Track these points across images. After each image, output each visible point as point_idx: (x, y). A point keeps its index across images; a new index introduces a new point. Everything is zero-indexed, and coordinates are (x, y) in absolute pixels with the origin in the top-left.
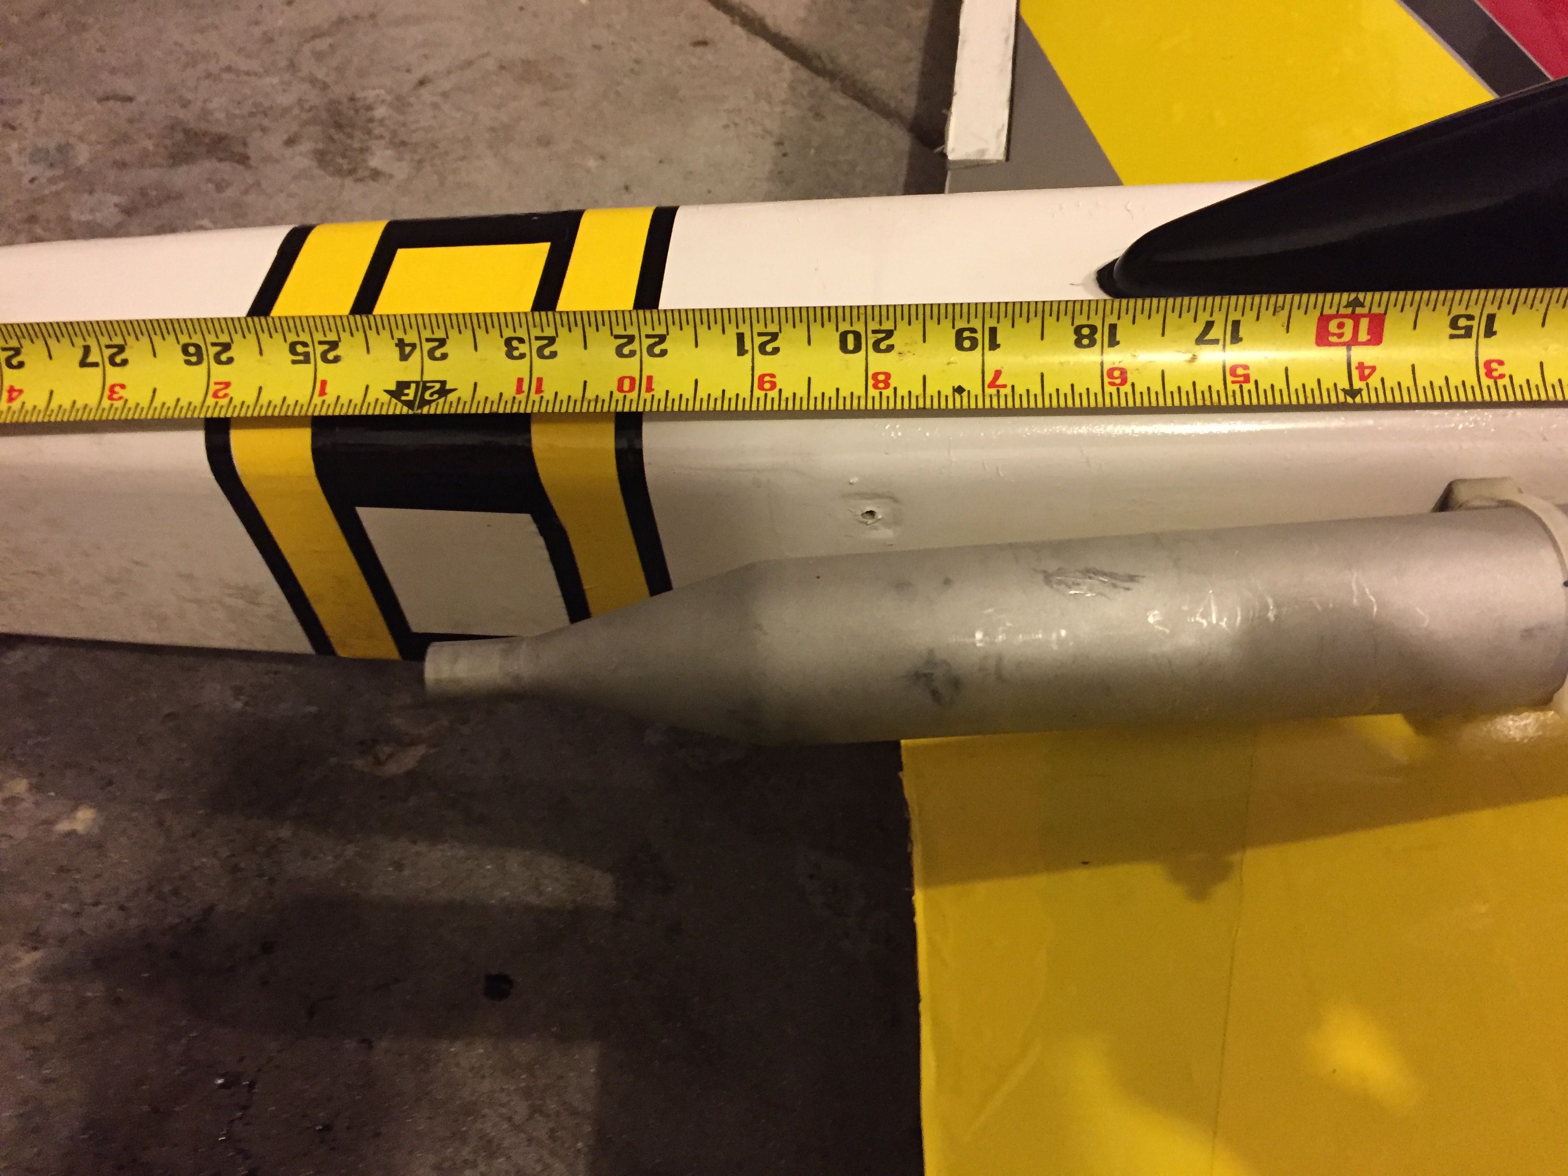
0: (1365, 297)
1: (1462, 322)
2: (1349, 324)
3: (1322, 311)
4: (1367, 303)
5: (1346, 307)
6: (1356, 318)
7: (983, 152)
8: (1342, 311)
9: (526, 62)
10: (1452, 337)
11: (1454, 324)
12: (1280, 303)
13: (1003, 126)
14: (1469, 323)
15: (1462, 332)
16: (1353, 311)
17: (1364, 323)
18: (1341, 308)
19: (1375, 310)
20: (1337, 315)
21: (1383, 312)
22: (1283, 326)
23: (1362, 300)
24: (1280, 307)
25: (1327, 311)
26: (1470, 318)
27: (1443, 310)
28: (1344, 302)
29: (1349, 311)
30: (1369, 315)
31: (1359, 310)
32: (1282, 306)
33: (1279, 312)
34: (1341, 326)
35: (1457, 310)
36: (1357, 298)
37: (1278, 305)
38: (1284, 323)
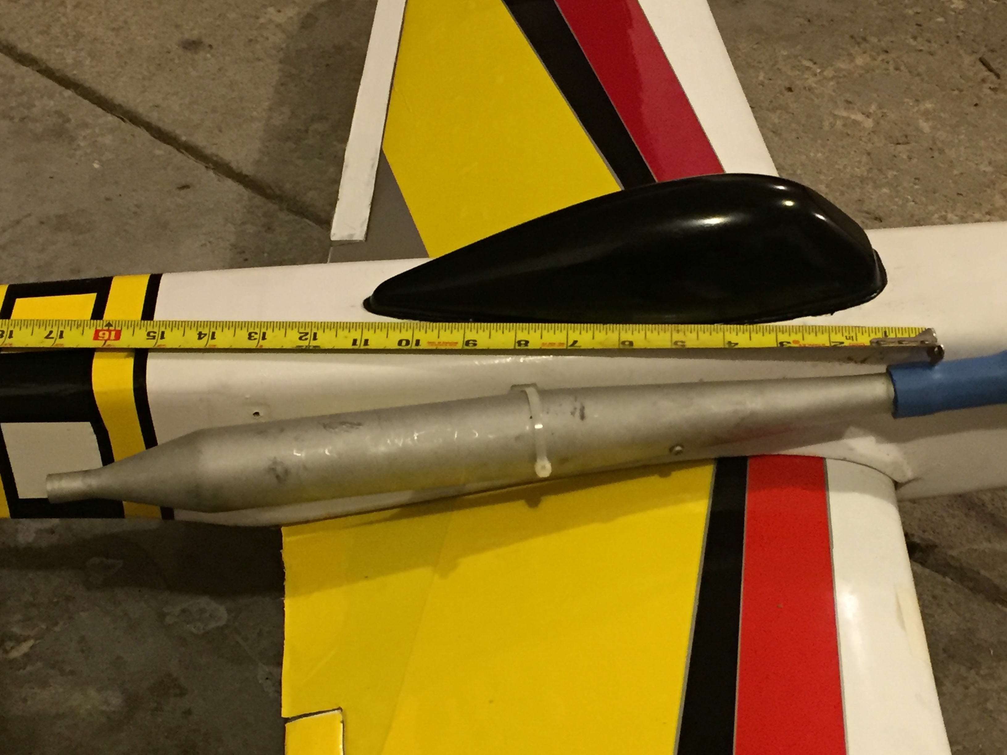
1: (152, 334)
2: (107, 333)
3: (96, 328)
4: (114, 325)
5: (106, 326)
6: (110, 332)
7: (352, 235)
9: (58, 217)
10: (148, 339)
11: (148, 334)
13: (366, 219)
14: (155, 335)
15: (152, 338)
16: (109, 328)
17: (113, 333)
18: (104, 327)
19: (117, 328)
20: (102, 330)
21: (120, 329)
23: (112, 324)
25: (98, 328)
26: (155, 333)
27: (144, 329)
28: (105, 324)
29: (107, 328)
30: (115, 330)
31: (111, 328)
33: (79, 327)
34: (104, 334)
35: (150, 329)
37: (78, 325)
38: (81, 332)
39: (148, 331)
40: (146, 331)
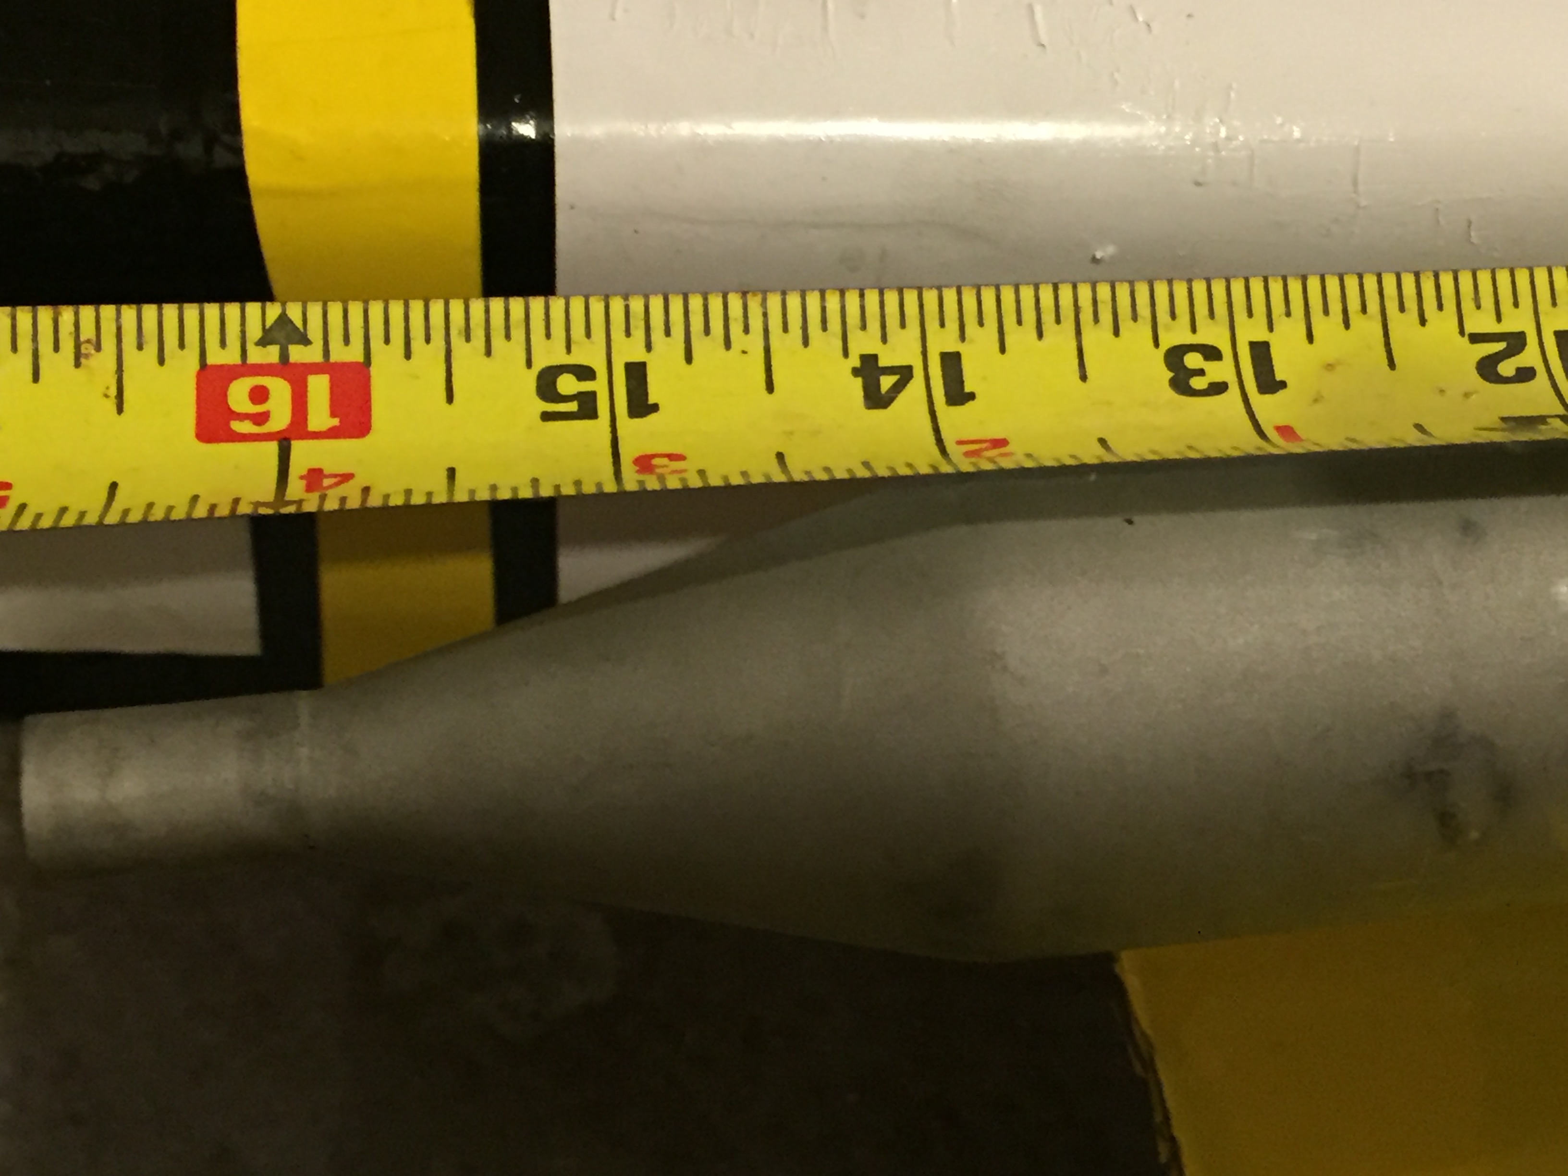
0: (304, 314)
2: (278, 387)
3: (202, 357)
4: (315, 331)
5: (263, 342)
6: (294, 376)
8: (256, 356)
10: (547, 417)
11: (547, 385)
12: (88, 331)
14: (586, 386)
15: (574, 408)
16: (284, 356)
17: (317, 386)
18: (251, 349)
19: (340, 354)
20: (245, 369)
21: (360, 358)
22: (106, 396)
23: (299, 323)
24: (88, 341)
25: (214, 356)
26: (585, 373)
28: (255, 332)
29: (272, 355)
30: (325, 367)
31: (298, 354)
32: (94, 338)
33: (87, 356)
34: (259, 395)
36: (283, 319)
37: (83, 338)
38: (107, 388)
39: (540, 363)
40: (529, 364)
